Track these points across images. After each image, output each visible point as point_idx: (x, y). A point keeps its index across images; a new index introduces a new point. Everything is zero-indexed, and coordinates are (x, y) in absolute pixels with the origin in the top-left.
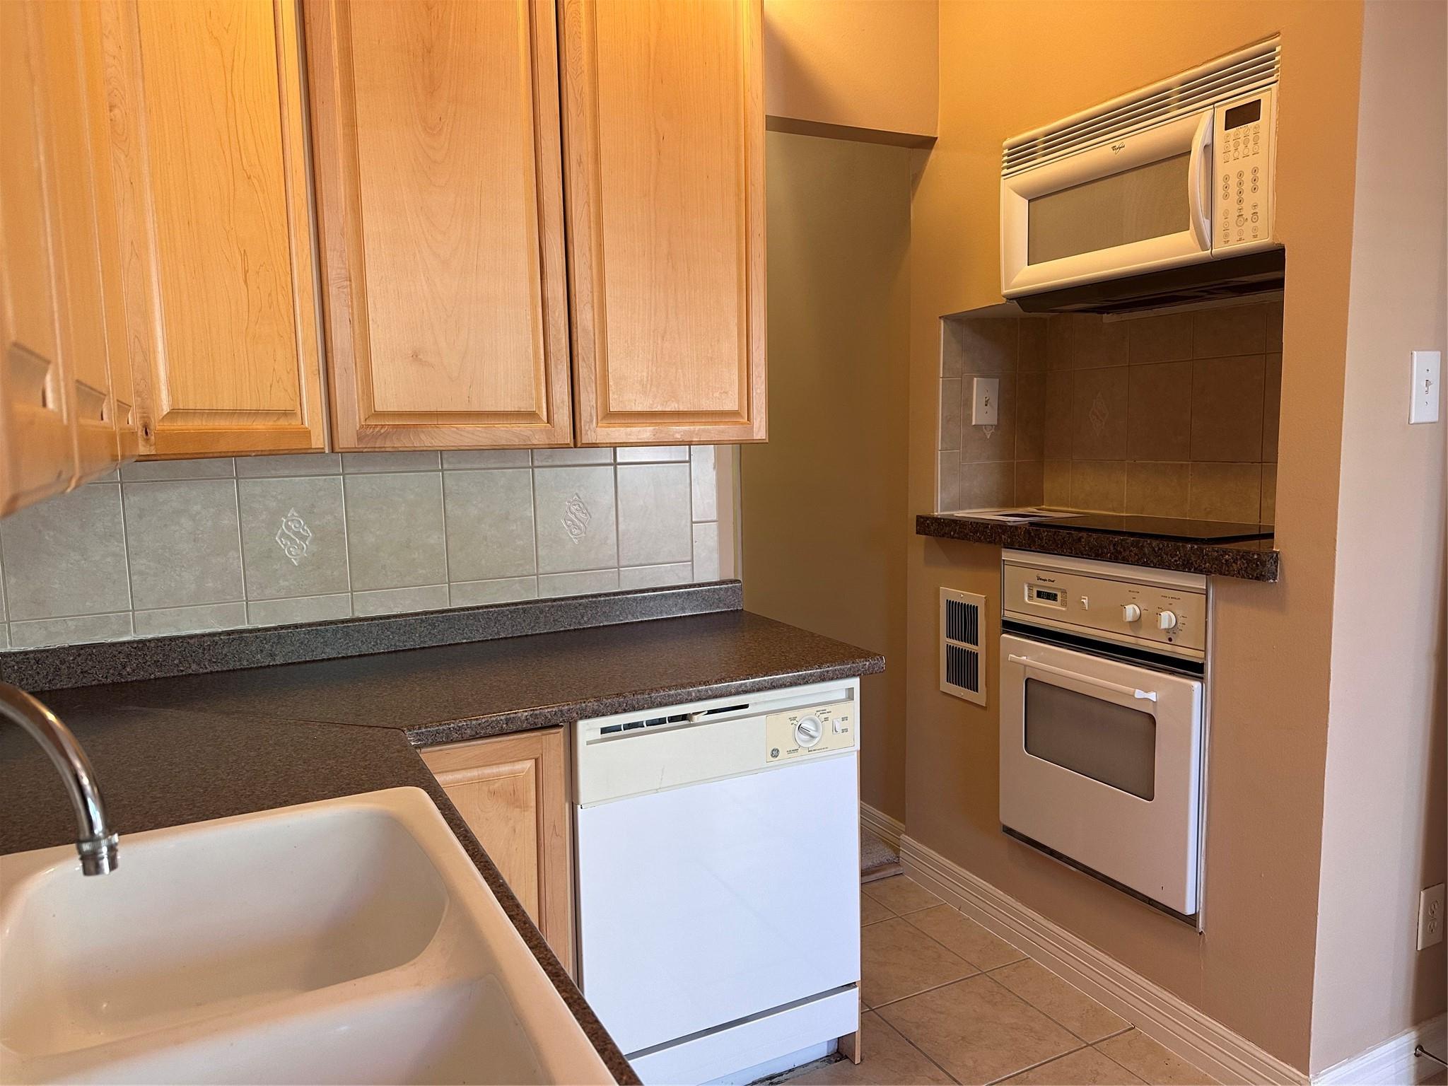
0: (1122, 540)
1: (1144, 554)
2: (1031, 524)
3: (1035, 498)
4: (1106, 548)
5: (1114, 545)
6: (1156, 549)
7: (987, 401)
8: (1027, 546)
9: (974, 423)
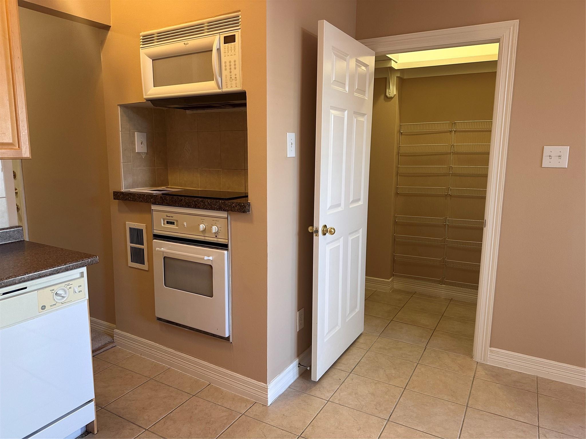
0: (197, 200)
1: (205, 205)
2: (163, 194)
3: (165, 183)
4: (192, 203)
5: (194, 202)
6: (210, 203)
7: (142, 142)
8: (161, 203)
9: (137, 152)
